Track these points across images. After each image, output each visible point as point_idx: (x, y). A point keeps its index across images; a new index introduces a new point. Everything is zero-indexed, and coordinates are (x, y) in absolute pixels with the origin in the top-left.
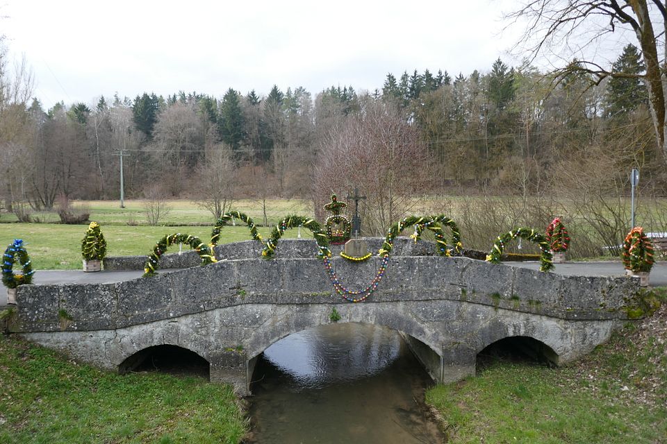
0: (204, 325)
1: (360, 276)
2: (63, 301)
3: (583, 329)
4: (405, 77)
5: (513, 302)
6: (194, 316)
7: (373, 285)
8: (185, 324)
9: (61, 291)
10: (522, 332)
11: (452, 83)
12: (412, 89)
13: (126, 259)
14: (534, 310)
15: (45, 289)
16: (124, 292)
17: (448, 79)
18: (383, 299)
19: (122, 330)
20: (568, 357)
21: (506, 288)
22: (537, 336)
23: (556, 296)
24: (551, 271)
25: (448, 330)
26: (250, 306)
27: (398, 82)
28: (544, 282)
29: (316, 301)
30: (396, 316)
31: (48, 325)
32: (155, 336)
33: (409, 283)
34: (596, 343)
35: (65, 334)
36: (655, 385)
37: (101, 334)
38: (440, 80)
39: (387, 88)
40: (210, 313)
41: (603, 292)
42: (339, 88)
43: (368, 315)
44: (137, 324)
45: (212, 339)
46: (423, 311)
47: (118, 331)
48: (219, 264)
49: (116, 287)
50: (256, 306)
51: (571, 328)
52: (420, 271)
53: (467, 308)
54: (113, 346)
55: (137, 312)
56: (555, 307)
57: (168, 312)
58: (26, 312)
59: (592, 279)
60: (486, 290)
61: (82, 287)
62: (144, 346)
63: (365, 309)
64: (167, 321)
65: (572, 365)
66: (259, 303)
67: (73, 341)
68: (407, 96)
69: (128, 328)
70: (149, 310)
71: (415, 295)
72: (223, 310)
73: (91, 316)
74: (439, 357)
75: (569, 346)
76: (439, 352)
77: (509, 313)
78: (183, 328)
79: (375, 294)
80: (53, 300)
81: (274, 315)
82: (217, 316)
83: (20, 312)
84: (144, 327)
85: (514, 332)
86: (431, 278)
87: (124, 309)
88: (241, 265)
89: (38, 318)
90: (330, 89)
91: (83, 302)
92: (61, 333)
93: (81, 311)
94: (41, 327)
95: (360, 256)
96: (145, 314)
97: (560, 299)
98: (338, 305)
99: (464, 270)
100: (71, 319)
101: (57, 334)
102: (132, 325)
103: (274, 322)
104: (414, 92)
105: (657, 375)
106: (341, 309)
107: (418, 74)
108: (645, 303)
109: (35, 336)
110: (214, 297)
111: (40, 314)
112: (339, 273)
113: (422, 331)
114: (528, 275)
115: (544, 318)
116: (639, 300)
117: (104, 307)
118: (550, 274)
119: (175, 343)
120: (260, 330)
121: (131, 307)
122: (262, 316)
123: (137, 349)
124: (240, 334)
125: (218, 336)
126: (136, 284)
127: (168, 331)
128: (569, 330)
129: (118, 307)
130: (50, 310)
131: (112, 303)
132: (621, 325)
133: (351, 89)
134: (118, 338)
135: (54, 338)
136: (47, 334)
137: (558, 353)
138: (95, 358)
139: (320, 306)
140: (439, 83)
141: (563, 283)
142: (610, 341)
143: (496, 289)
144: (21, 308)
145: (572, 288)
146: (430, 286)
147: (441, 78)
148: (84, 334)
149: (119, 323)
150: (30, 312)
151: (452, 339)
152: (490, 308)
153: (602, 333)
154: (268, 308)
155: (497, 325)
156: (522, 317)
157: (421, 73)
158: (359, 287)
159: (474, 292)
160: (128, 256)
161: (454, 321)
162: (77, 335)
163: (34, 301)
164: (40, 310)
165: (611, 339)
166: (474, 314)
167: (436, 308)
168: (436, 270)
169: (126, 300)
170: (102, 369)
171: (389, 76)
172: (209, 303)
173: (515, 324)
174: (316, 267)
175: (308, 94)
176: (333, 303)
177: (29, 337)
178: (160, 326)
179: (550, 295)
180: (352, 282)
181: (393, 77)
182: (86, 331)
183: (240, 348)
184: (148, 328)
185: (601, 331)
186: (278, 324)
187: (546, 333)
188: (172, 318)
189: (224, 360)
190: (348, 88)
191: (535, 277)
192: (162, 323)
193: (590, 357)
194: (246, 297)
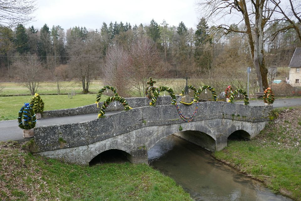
0: (129, 138)
1: (189, 111)
2: (60, 133)
3: (257, 125)
4: (111, 24)
5: (238, 117)
6: (124, 134)
7: (194, 115)
8: (120, 139)
9: (59, 128)
10: (240, 129)
11: (132, 28)
12: (114, 30)
13: (54, 111)
14: (244, 120)
15: (50, 128)
16: (91, 126)
17: (130, 27)
18: (198, 120)
19: (91, 145)
20: (253, 136)
21: (236, 112)
22: (245, 129)
23: (250, 114)
24: (249, 105)
25: (218, 130)
26: (148, 127)
27: (108, 26)
28: (247, 109)
29: (174, 123)
30: (202, 126)
31: (53, 147)
32: (107, 146)
33: (205, 112)
34: (261, 130)
35: (62, 150)
36: (288, 141)
37: (81, 148)
38: (127, 27)
39: (103, 29)
40: (131, 132)
41: (263, 111)
42: (79, 27)
43: (192, 127)
44: (99, 141)
45: (132, 144)
46: (211, 123)
47: (89, 146)
48: (134, 109)
49: (87, 124)
50: (150, 127)
51: (254, 125)
52: (209, 107)
53: (224, 121)
54: (86, 153)
55: (98, 135)
56: (250, 118)
57: (113, 133)
58: (40, 141)
59: (260, 107)
60: (230, 114)
61: (70, 125)
62: (101, 151)
63: (191, 124)
64: (112, 138)
65: (255, 139)
66: (152, 126)
67: (66, 153)
68: (112, 33)
69: (94, 144)
70: (104, 134)
71: (208, 117)
72: (136, 130)
73: (75, 140)
74: (215, 141)
75: (253, 132)
76: (215, 139)
77: (237, 121)
78: (119, 141)
79: (195, 118)
80: (55, 133)
81: (158, 130)
82: (134, 134)
83: (37, 141)
84: (102, 142)
85: (238, 129)
86: (213, 110)
87: (92, 134)
88: (143, 109)
89: (47, 144)
90: (75, 27)
91: (71, 133)
92: (60, 150)
93: (70, 138)
94: (50, 148)
95: (189, 103)
96: (102, 136)
97: (251, 115)
98: (182, 124)
99: (223, 106)
100: (65, 142)
101: (57, 151)
102: (97, 142)
103: (158, 134)
104: (115, 31)
105: (288, 138)
106: (183, 125)
107: (117, 23)
108: (274, 114)
109: (46, 153)
110: (133, 125)
111: (48, 141)
112: (182, 110)
113: (210, 132)
114: (242, 107)
115: (247, 122)
116: (272, 113)
117: (82, 134)
118: (248, 106)
119: (116, 148)
120: (152, 138)
121: (95, 133)
122: (153, 131)
123: (98, 153)
124: (144, 140)
125: (135, 142)
126: (97, 122)
127: (113, 143)
128: (253, 126)
129: (89, 134)
130: (53, 139)
131: (85, 132)
132: (267, 123)
133: (85, 28)
134: (89, 149)
135: (56, 153)
136: (52, 152)
137: (250, 135)
138: (77, 160)
139: (175, 125)
140: (127, 28)
141: (252, 109)
142: (265, 129)
143: (233, 113)
144: (37, 139)
145: (255, 110)
146: (212, 113)
147: (128, 26)
148: (72, 149)
149: (90, 141)
150: (43, 141)
151: (219, 133)
152: (231, 120)
153: (263, 126)
154: (155, 128)
155: (233, 126)
156: (241, 122)
157: (119, 23)
158: (189, 116)
159: (226, 114)
160: (55, 110)
161: (220, 126)
162: (68, 150)
163: (44, 135)
164: (48, 139)
165: (265, 128)
166: (227, 122)
167: (214, 122)
168: (214, 107)
169: (92, 130)
170: (81, 165)
171: (104, 23)
172: (131, 128)
173: (238, 125)
174: (173, 108)
175: (62, 29)
176: (180, 123)
177: (42, 154)
178: (109, 141)
179: (248, 114)
180: (186, 113)
181: (105, 24)
182: (73, 147)
183: (144, 147)
184: (103, 142)
185: (262, 126)
186: (159, 134)
187: (247, 128)
188: (115, 136)
189: (139, 153)
190: (83, 28)
191: (244, 107)
192: (110, 139)
193: (261, 135)
194: (147, 124)
